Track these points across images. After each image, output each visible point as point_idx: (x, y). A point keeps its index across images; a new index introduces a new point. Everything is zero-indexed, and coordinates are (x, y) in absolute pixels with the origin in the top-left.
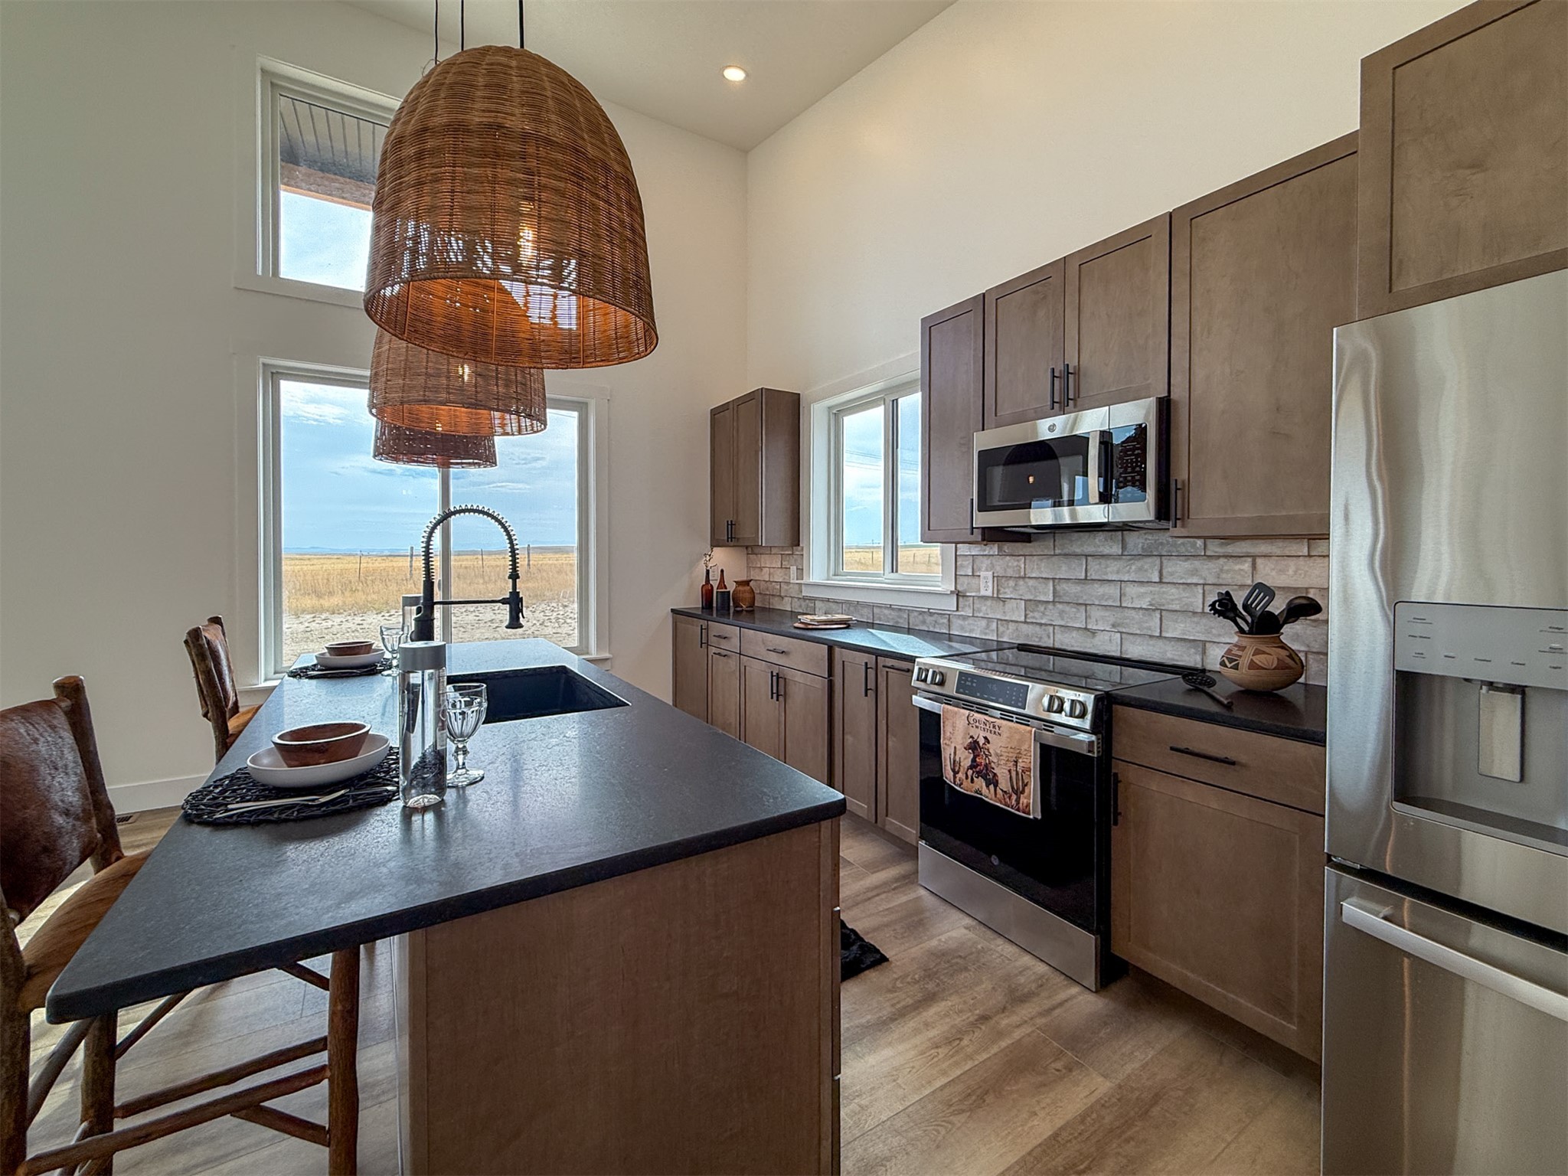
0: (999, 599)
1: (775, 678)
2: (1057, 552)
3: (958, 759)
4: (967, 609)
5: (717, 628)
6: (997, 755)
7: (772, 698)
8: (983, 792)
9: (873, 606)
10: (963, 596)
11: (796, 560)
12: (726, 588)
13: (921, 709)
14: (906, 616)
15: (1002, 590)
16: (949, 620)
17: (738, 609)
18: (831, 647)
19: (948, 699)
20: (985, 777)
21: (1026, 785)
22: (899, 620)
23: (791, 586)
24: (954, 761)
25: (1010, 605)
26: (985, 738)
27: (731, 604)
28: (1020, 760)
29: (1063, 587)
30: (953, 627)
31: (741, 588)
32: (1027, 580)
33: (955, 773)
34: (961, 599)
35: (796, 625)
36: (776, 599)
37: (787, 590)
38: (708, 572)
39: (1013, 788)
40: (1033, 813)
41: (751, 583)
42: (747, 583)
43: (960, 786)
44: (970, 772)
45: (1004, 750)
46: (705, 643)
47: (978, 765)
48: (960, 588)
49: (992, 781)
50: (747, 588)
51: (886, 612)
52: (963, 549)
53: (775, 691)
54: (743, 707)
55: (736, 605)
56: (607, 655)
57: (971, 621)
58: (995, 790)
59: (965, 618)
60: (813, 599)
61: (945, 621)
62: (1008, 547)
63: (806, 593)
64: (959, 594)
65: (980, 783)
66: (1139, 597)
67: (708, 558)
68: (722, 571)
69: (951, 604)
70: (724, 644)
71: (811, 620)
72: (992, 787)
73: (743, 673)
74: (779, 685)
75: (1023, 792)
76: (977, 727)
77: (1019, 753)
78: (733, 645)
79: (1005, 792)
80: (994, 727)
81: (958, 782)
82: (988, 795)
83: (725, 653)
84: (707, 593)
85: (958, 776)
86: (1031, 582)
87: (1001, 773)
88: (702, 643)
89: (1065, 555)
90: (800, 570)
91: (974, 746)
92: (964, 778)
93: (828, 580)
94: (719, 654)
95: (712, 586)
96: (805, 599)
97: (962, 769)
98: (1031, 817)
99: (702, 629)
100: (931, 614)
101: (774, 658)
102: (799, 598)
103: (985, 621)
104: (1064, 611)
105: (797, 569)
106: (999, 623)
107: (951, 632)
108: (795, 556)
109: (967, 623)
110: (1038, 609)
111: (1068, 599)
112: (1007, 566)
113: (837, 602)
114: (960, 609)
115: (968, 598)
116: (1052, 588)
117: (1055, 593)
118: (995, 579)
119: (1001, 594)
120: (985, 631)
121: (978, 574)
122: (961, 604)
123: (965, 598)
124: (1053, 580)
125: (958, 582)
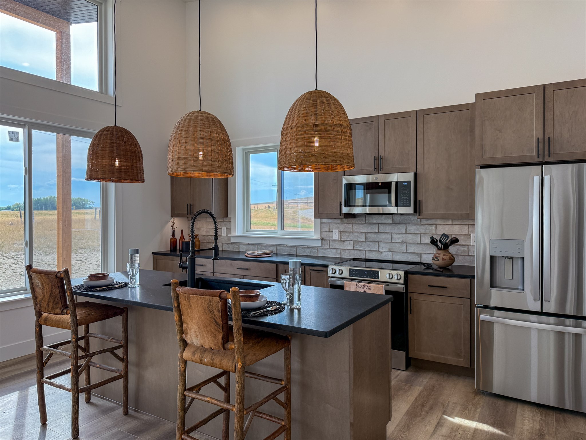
0: (341, 241)
2: (367, 222)
4: (327, 245)
5: (197, 260)
9: (276, 246)
14: (295, 249)
15: (343, 237)
16: (318, 251)
19: (345, 279)
23: (222, 237)
25: (346, 243)
26: (364, 291)
29: (369, 235)
30: (320, 253)
32: (354, 233)
34: (323, 241)
38: (174, 231)
48: (322, 236)
51: (284, 248)
52: (324, 221)
57: (329, 250)
59: (326, 249)
61: (316, 251)
62: (345, 220)
63: (233, 240)
64: (322, 239)
66: (398, 238)
67: (172, 223)
69: (319, 244)
70: (202, 269)
76: (360, 288)
84: (173, 243)
86: (356, 234)
89: (370, 223)
90: (229, 230)
93: (243, 234)
95: (176, 239)
96: (232, 244)
100: (309, 248)
102: (228, 244)
103: (335, 250)
104: (369, 245)
105: (226, 229)
106: (342, 250)
107: (319, 256)
108: (225, 223)
109: (326, 251)
110: (359, 244)
111: (371, 240)
112: (345, 227)
113: (254, 245)
114: (323, 246)
115: (327, 241)
116: (364, 236)
117: (366, 238)
118: (340, 232)
119: (343, 239)
120: (335, 254)
121: (332, 231)
122: (323, 244)
123: (326, 241)
124: (365, 232)
125: (322, 234)
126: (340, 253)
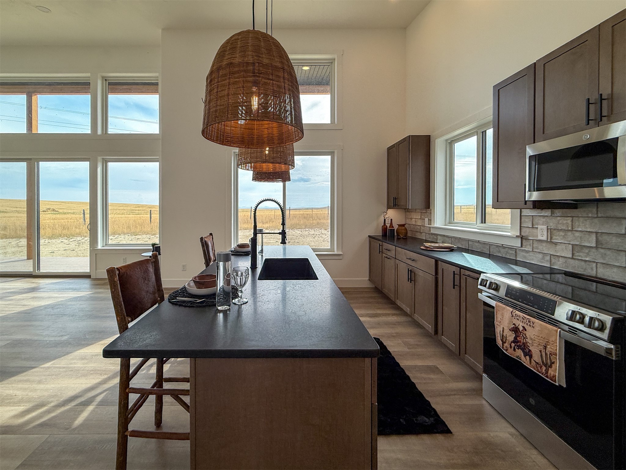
0: (550, 242)
1: (409, 272)
2: (600, 215)
3: (505, 335)
4: (528, 246)
5: (386, 245)
6: (531, 339)
7: (408, 281)
8: (522, 358)
9: (469, 240)
10: (526, 239)
11: (428, 215)
12: (393, 227)
13: (484, 302)
14: (488, 247)
15: (554, 237)
16: (516, 252)
17: (399, 237)
18: (437, 261)
19: (500, 300)
20: (523, 350)
21: (553, 363)
22: (484, 249)
23: (425, 228)
24: (503, 336)
25: (559, 247)
26: (523, 327)
27: (396, 234)
28: (549, 347)
29: (605, 238)
30: (518, 256)
31: (400, 228)
32: (574, 232)
33: (503, 343)
34: (524, 241)
35: (422, 247)
36: (419, 233)
37: (423, 230)
38: (385, 220)
39: (543, 362)
40: (558, 381)
41: (406, 226)
42: (403, 225)
43: (506, 350)
44: (513, 345)
45: (536, 337)
46: (381, 252)
47: (518, 342)
48: (523, 234)
49: (528, 354)
50: (403, 228)
51: (477, 244)
52: (526, 212)
53: (410, 278)
54: (396, 283)
55: (398, 235)
56: (341, 253)
57: (531, 254)
58: (530, 360)
59: (527, 252)
60: (437, 235)
61: (514, 252)
62: (558, 212)
63: (432, 231)
64: (522, 238)
65: (520, 353)
67: (385, 214)
68: (391, 220)
69: (517, 243)
70: (389, 253)
71: (430, 246)
72: (528, 357)
73: (396, 267)
74: (412, 276)
75: (551, 366)
76: (517, 319)
77: (548, 342)
78: (392, 254)
79: (537, 363)
80: (529, 322)
81: (505, 347)
82: (525, 361)
83: (388, 257)
84: (384, 229)
85: (505, 345)
86: (577, 234)
87: (535, 351)
88: (380, 252)
89: (607, 217)
90: (430, 220)
91: (515, 330)
92: (509, 347)
93: (445, 225)
94: (386, 257)
95: (387, 226)
96: (432, 234)
97: (507, 341)
98: (557, 384)
99: (380, 245)
100: (504, 248)
101: (410, 262)
102: (429, 234)
103: (542, 254)
104: (605, 254)
105: (428, 220)
106: (552, 256)
107: (518, 259)
108: (427, 214)
109: (528, 255)
110: (584, 251)
111: (609, 247)
112: (558, 223)
113: (449, 237)
114: (523, 246)
115: (529, 240)
116: (595, 238)
117: (597, 241)
118: (549, 230)
119: (553, 239)
120: (541, 261)
121: (537, 227)
122: (524, 244)
123: (527, 240)
124: (597, 233)
125: (522, 231)
126: (549, 260)
